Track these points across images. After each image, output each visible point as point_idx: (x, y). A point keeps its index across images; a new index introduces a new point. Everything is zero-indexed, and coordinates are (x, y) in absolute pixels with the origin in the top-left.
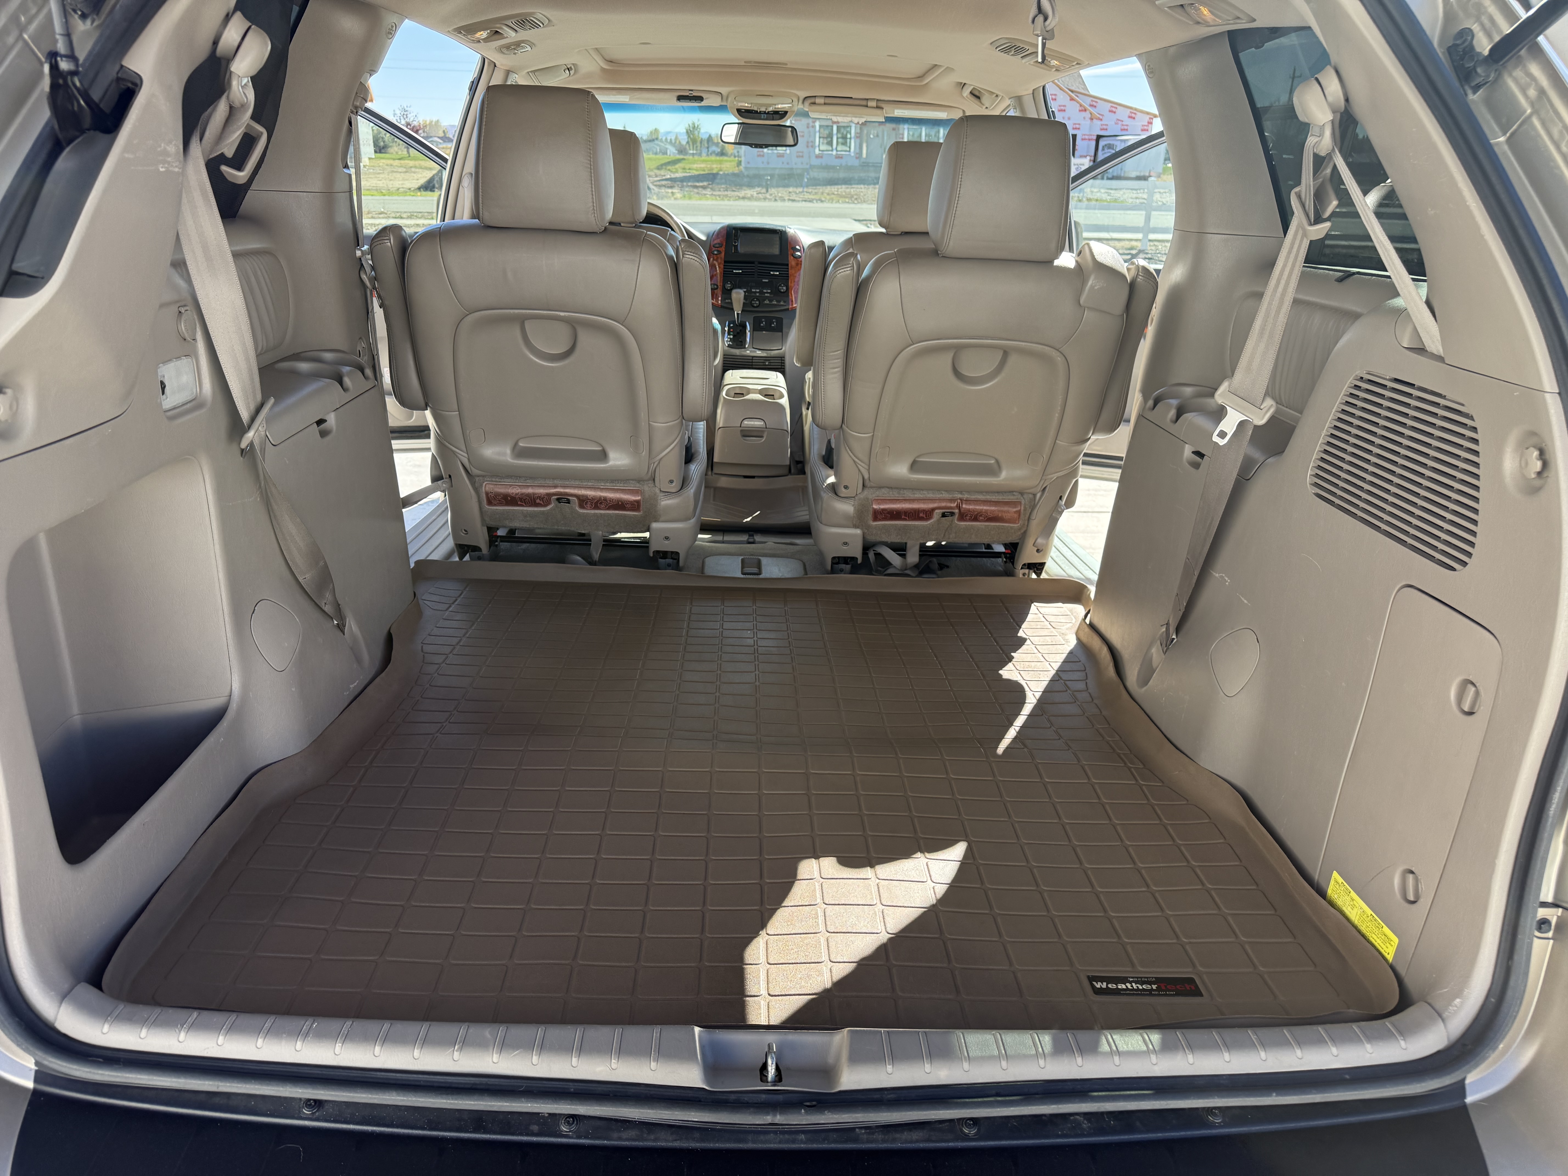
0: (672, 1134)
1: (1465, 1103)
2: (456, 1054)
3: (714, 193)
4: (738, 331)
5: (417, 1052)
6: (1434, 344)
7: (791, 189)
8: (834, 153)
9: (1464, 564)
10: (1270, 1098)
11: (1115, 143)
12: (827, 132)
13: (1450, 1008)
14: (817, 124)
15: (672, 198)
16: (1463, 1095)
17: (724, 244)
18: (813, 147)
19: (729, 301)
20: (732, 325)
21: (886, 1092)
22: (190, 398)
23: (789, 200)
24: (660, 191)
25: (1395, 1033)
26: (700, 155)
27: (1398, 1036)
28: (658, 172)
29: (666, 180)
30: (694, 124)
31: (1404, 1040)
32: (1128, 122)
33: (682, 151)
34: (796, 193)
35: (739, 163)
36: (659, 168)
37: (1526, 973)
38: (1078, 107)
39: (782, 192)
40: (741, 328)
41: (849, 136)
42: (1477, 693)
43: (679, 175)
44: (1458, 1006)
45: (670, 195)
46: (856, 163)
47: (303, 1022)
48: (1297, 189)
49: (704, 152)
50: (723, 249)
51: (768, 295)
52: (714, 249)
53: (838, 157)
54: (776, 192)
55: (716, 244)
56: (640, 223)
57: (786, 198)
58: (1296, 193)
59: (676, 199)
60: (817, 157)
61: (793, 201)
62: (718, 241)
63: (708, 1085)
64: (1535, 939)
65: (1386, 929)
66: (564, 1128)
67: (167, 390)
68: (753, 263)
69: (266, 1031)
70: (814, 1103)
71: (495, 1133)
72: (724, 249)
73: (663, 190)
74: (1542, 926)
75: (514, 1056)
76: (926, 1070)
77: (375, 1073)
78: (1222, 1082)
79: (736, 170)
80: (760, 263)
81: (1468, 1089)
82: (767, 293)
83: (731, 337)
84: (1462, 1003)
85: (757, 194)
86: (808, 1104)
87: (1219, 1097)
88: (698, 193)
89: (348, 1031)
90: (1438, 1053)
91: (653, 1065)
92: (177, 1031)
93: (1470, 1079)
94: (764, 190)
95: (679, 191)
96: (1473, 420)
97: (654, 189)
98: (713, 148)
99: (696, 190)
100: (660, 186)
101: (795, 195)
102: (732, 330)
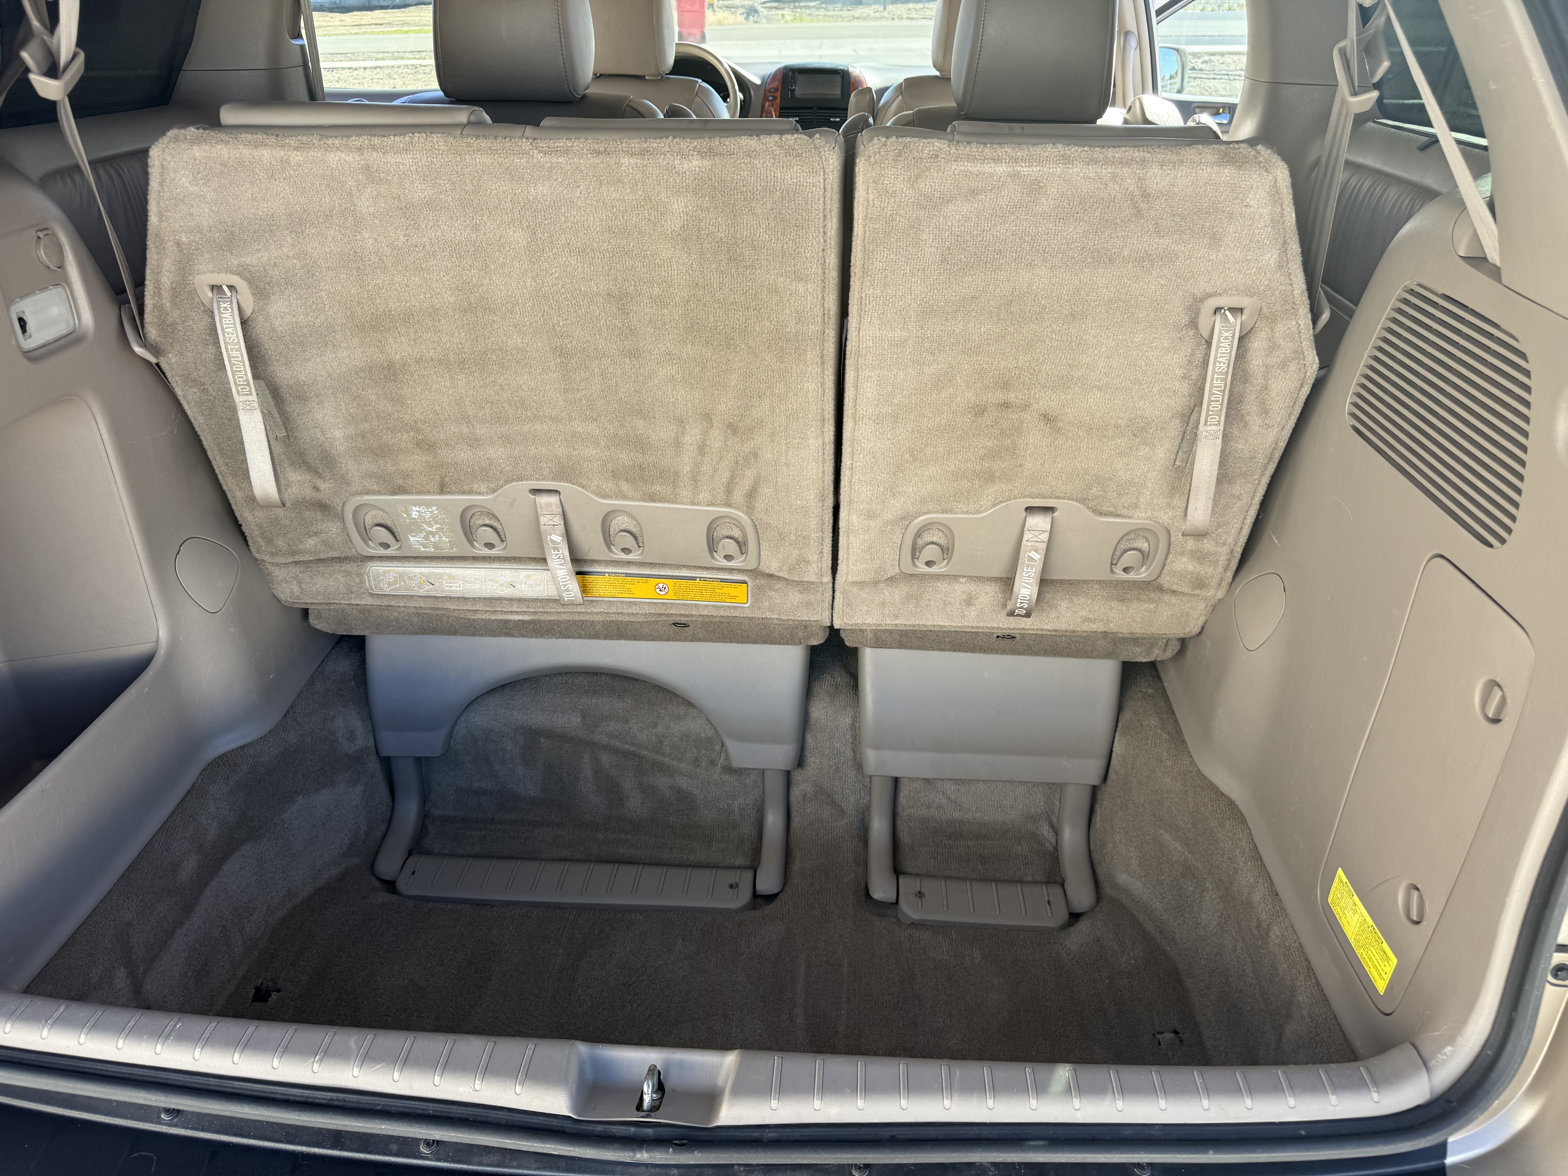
0: (536, 1161)
1: (1444, 1164)
2: (316, 1066)
3: (828, 13)
5: (276, 1062)
6: (1493, 255)
7: (911, 5)
9: (1503, 541)
10: (1205, 1156)
13: (1439, 1056)
15: (782, 22)
16: (1444, 1155)
17: (780, 88)
21: (767, 1130)
22: (64, 332)
23: (908, 18)
24: (769, 13)
25: (1368, 1082)
27: (1370, 1085)
31: (1378, 1091)
34: (916, 10)
37: (1532, 1028)
42: (1503, 700)
44: (1448, 1054)
45: (780, 17)
47: (167, 1022)
48: (1342, 44)
50: (778, 94)
52: (769, 94)
54: (895, 10)
55: (771, 89)
56: (666, 74)
57: (905, 16)
58: (1340, 50)
59: (786, 22)
61: (911, 19)
62: (775, 84)
63: (574, 1114)
64: (1548, 986)
65: (1385, 945)
66: (424, 1150)
67: (30, 326)
68: (811, 108)
69: (127, 1031)
70: (684, 1141)
71: (351, 1150)
72: (780, 94)
73: (774, 12)
74: (1559, 973)
75: (375, 1070)
76: (815, 1106)
77: (232, 1082)
78: (1153, 1132)
80: (819, 108)
81: (1450, 1148)
84: (1453, 1051)
85: (874, 12)
86: (677, 1142)
87: (1145, 1152)
89: (211, 1033)
90: (1418, 1107)
91: (518, 1089)
92: (41, 1027)
93: (1451, 1140)
95: (790, 13)
96: (1527, 361)
97: (762, 12)
99: (808, 11)
101: (914, 13)
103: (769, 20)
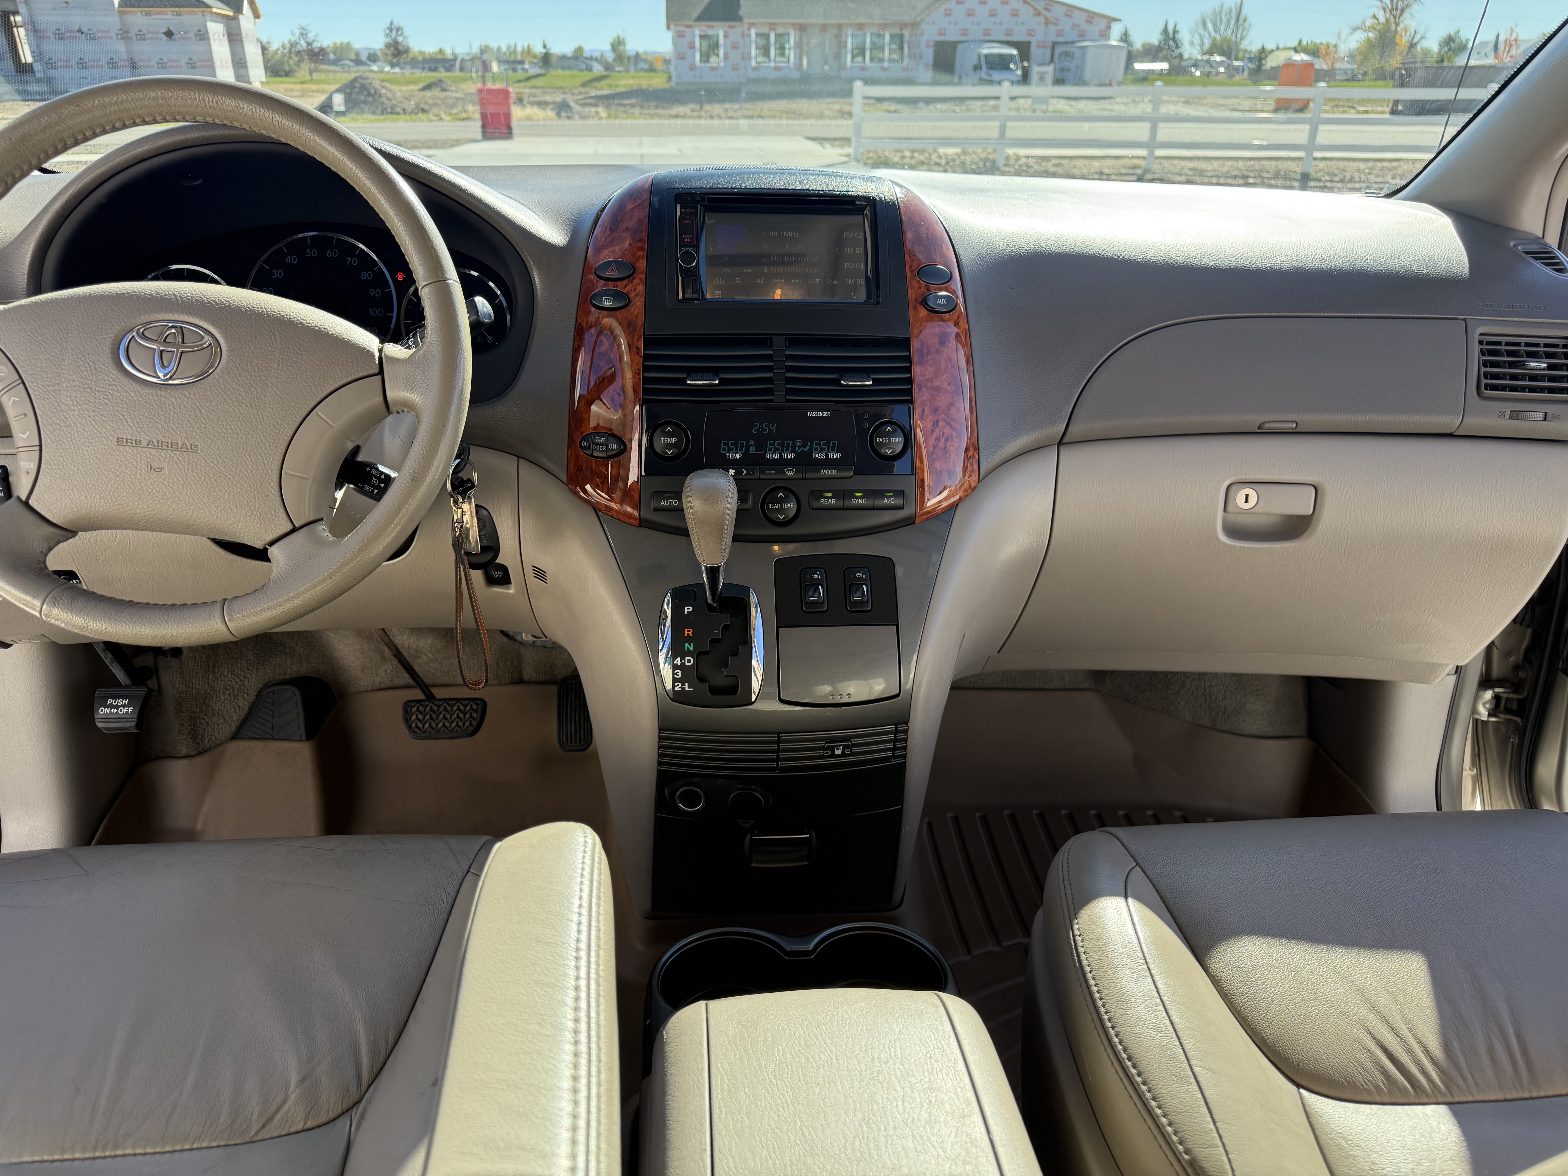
3: (643, 111)
4: (717, 633)
7: (727, 105)
8: (772, 64)
11: (1073, 50)
12: (764, 42)
14: (753, 32)
17: (642, 264)
18: (749, 58)
19: (674, 503)
20: (687, 609)
23: (726, 117)
26: (627, 71)
28: (582, 90)
29: (592, 97)
30: (618, 37)
32: (1084, 26)
33: (608, 67)
34: (733, 110)
35: (670, 79)
36: (584, 85)
38: (1032, 11)
39: (717, 108)
40: (726, 619)
41: (787, 46)
43: (606, 92)
46: (796, 75)
49: (632, 69)
50: (637, 289)
51: (834, 472)
52: (600, 286)
53: (777, 69)
54: (711, 109)
55: (607, 265)
57: (723, 115)
60: (756, 69)
61: (731, 118)
68: (765, 343)
72: (641, 288)
73: (586, 110)
79: (667, 86)
80: (794, 341)
82: (828, 463)
83: (689, 661)
85: (691, 111)
88: (625, 112)
94: (698, 107)
95: (604, 109)
98: (642, 65)
99: (623, 109)
100: (584, 105)
101: (732, 112)
102: (689, 632)
103: (583, 117)
